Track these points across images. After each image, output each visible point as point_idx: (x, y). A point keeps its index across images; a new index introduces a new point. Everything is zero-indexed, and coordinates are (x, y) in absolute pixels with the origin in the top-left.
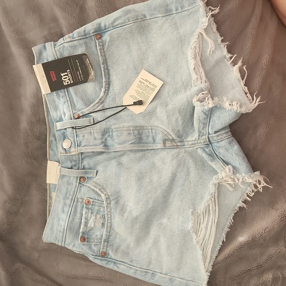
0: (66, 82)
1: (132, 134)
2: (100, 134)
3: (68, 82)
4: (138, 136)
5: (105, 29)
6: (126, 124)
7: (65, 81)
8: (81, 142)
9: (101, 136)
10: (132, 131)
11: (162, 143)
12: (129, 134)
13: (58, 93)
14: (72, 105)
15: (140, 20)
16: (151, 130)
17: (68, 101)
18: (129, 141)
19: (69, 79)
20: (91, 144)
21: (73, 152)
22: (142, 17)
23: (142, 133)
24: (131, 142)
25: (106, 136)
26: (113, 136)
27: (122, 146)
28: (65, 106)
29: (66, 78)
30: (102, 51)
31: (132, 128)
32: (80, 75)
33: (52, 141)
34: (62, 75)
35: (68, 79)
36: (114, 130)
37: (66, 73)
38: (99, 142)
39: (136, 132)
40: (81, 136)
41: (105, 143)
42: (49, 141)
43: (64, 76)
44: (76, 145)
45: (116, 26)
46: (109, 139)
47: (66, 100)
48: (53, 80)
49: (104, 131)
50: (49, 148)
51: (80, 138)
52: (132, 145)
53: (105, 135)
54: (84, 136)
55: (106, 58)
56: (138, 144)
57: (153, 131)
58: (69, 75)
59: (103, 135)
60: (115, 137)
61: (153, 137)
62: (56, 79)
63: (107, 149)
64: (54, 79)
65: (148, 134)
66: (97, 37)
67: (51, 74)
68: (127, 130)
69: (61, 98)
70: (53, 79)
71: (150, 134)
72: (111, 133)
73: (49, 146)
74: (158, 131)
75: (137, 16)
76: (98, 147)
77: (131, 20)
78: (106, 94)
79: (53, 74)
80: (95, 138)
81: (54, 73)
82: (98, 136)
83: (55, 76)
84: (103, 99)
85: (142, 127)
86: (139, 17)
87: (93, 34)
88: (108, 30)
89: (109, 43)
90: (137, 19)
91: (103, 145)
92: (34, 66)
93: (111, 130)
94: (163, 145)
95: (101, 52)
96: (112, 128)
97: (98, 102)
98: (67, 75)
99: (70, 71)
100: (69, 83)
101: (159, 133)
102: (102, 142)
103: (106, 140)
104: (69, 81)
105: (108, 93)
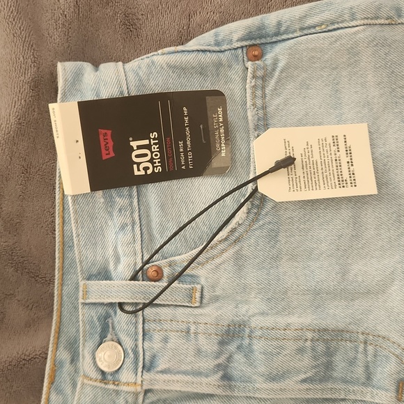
0: (141, 166)
1: (309, 353)
2: (215, 339)
3: (146, 169)
4: (324, 359)
5: (277, 34)
6: (295, 320)
7: (138, 164)
8: (154, 357)
9: (216, 348)
10: (308, 344)
11: (393, 388)
12: (301, 351)
13: (111, 197)
14: (145, 236)
15: (382, 21)
16: (362, 346)
17: (133, 223)
18: (298, 372)
19: (151, 161)
20: (184, 367)
21: (128, 384)
22: (392, 13)
23: (336, 350)
24: (303, 376)
25: (232, 347)
26: (252, 351)
27: (275, 386)
28: (125, 237)
29: (144, 156)
30: (259, 93)
31: (309, 335)
32: (186, 152)
33: (61, 364)
34: (134, 144)
35: (148, 158)
36: (258, 333)
37: (146, 142)
38: (208, 364)
39: (321, 347)
40: (157, 337)
41: (226, 367)
42: (55, 361)
43: (139, 147)
44: (141, 364)
45: (309, 28)
46: (239, 357)
47: (129, 221)
48: (105, 157)
49: (228, 332)
50: (52, 382)
51: (155, 344)
52: (306, 386)
53: (227, 343)
54: (165, 340)
55: (265, 114)
56: (321, 381)
57: (370, 348)
58: (155, 148)
59: (222, 343)
60: (258, 355)
61: (367, 367)
62: (112, 154)
63: (230, 387)
64: (108, 153)
65: (351, 354)
66: (250, 55)
67: (101, 137)
68: (297, 339)
69: (115, 213)
70: (104, 152)
71: (360, 356)
72: (247, 341)
73: (50, 377)
74: (385, 353)
75: (379, 8)
76: (204, 380)
77: (358, 16)
78: (252, 216)
79: (106, 138)
80: (199, 352)
81: (109, 137)
82: (208, 345)
83: (111, 144)
84: (241, 230)
85: (339, 334)
86: (384, 13)
87: (239, 44)
88: (284, 37)
89: (282, 72)
90: (377, 18)
91: (220, 374)
92: (51, 106)
93: (247, 331)
94: (394, 395)
95: (254, 96)
96: (253, 325)
97: (226, 239)
98: (148, 147)
99: (159, 138)
100: (149, 172)
101: (387, 357)
102: (219, 366)
103: (229, 359)
104: (149, 165)
105: (258, 214)
